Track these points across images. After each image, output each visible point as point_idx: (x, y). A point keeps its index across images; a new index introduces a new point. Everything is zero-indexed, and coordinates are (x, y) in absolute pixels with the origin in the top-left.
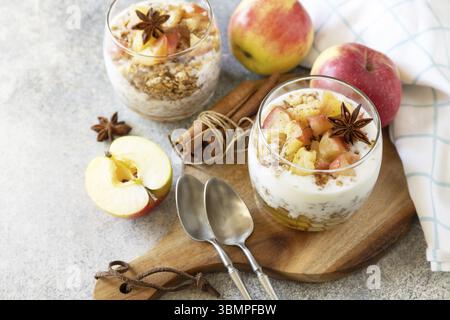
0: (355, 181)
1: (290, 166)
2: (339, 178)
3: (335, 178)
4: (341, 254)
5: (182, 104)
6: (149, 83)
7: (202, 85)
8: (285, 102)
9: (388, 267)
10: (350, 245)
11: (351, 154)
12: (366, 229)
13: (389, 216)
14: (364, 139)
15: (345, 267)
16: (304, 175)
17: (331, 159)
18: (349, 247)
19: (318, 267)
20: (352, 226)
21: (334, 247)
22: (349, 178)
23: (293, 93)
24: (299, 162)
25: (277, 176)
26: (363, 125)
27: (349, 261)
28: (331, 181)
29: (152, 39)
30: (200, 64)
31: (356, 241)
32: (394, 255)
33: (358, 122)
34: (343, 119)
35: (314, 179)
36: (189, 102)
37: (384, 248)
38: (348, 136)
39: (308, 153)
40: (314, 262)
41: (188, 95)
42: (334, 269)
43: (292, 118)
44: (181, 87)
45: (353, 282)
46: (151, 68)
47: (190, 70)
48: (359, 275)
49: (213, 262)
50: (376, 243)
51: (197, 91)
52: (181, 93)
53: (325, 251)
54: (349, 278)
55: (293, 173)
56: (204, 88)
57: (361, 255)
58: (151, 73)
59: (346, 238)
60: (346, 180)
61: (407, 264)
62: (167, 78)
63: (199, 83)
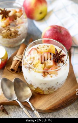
0: (57, 76)
1: (34, 69)
2: (51, 75)
3: (50, 75)
4: (52, 104)
5: (13, 40)
6: (2, 32)
7: (20, 34)
8: (37, 47)
9: (69, 110)
10: (56, 100)
11: (57, 67)
12: (63, 95)
13: (72, 92)
14: (63, 62)
15: (53, 108)
16: (39, 72)
17: (49, 68)
18: (55, 101)
19: (43, 107)
20: (58, 94)
21: (50, 101)
22: (55, 75)
23: (41, 45)
24: (38, 68)
25: (29, 72)
26: (62, 57)
27: (55, 106)
28: (48, 75)
29: (4, 18)
30: (19, 27)
31: (58, 100)
32: (72, 106)
33: (61, 56)
34: (55, 54)
35: (42, 74)
36: (16, 40)
37: (68, 103)
38: (56, 60)
39: (41, 65)
40: (42, 105)
41: (15, 37)
42: (49, 109)
43: (38, 52)
44: (13, 34)
45: (56, 114)
46: (4, 27)
47: (16, 28)
48: (58, 111)
49: (7, 101)
50: (65, 101)
51: (18, 36)
52: (13, 36)
53: (47, 102)
54: (55, 112)
55: (35, 72)
56: (21, 35)
57: (60, 104)
58: (3, 29)
59: (55, 98)
60: (54, 76)
61: (76, 110)
62: (8, 31)
63: (19, 33)
